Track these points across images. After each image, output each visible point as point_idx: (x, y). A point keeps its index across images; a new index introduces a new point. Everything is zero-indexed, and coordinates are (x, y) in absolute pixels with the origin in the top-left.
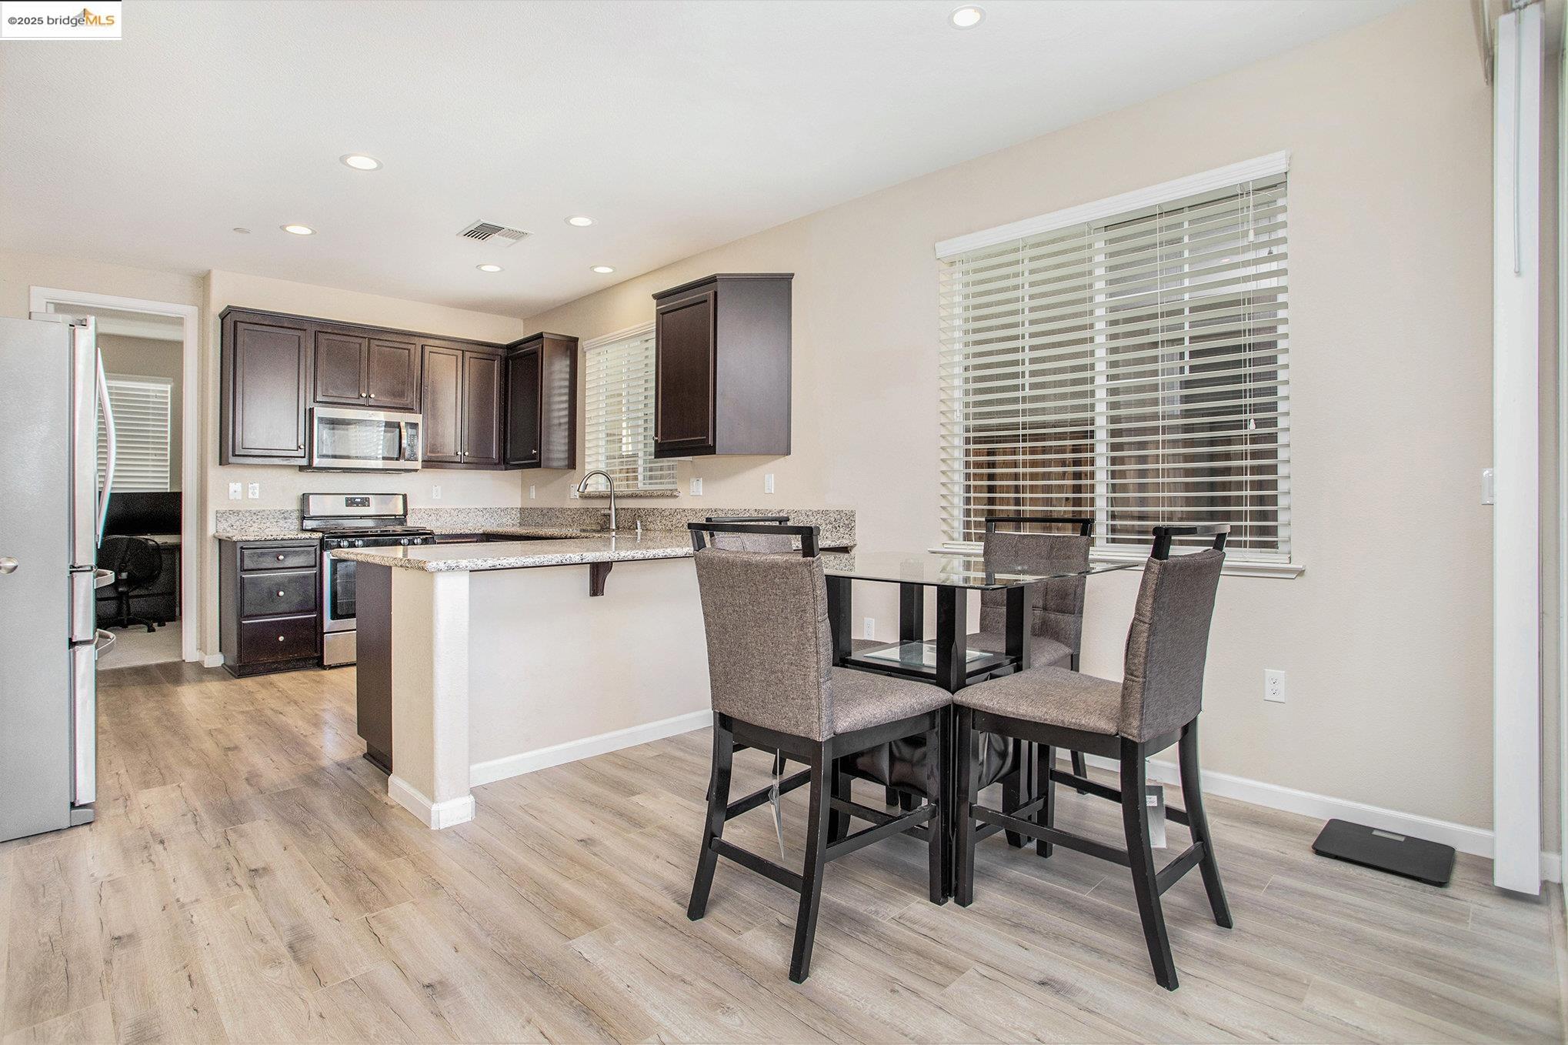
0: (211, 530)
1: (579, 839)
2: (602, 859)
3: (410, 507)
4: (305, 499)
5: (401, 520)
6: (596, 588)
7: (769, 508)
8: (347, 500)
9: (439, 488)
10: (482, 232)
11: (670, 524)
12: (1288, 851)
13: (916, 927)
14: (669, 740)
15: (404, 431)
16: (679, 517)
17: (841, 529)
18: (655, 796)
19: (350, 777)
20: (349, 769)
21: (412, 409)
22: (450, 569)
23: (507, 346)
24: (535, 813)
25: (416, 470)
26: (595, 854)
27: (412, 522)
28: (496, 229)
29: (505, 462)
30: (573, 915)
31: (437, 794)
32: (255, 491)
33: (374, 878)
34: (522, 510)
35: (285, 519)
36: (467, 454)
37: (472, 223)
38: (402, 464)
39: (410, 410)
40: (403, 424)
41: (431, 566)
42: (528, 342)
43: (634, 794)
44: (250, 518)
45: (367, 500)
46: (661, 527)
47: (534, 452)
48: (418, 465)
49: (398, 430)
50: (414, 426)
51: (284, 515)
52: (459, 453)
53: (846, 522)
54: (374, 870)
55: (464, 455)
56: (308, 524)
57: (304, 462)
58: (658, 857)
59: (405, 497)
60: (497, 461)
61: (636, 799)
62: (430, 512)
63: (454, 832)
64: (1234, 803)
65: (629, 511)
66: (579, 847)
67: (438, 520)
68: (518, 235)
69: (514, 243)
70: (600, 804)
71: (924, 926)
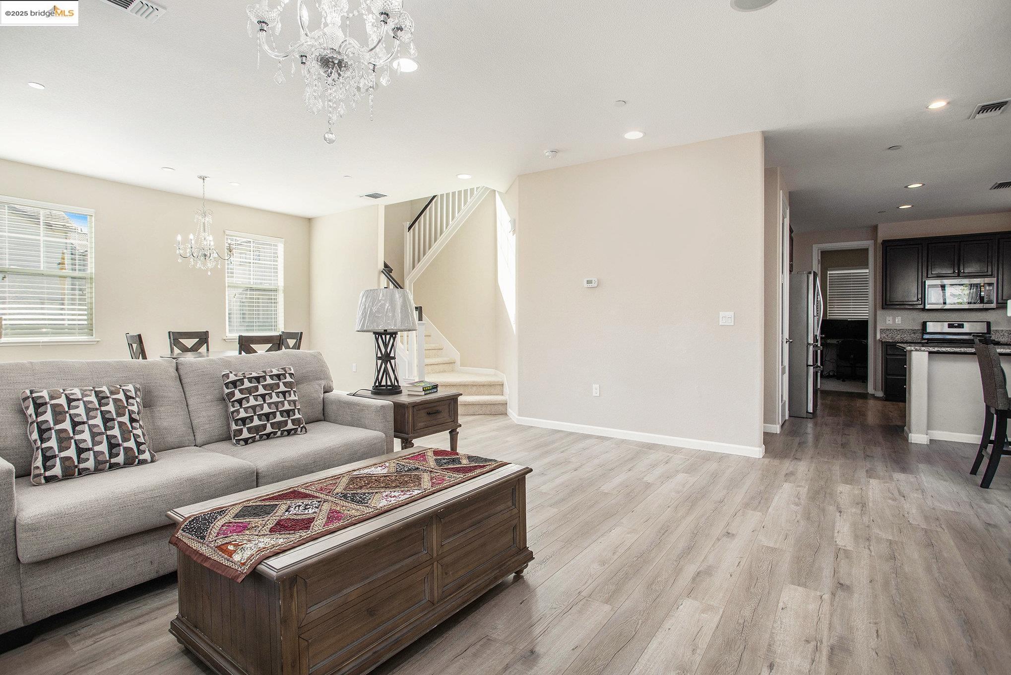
0: (878, 337)
4: (924, 324)
8: (949, 325)
15: (982, 288)
21: (990, 275)
25: (993, 308)
32: (898, 320)
35: (914, 333)
38: (983, 305)
39: (988, 276)
40: (981, 284)
44: (896, 333)
45: (962, 325)
48: (994, 306)
49: (979, 287)
50: (990, 284)
51: (914, 332)
56: (926, 336)
57: (922, 307)
59: (988, 322)
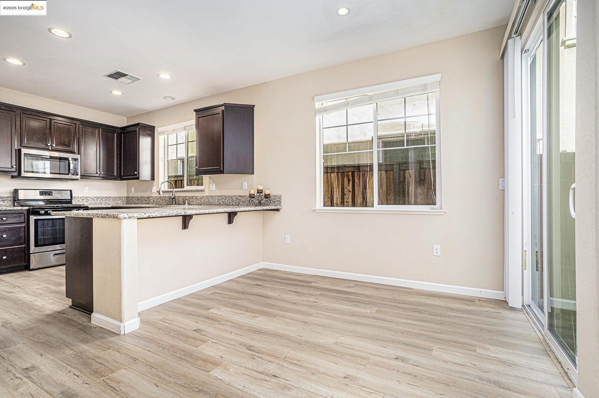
1: (194, 330)
2: (208, 337)
3: (73, 196)
4: (16, 191)
5: (70, 202)
6: (185, 226)
7: (245, 195)
8: (40, 192)
9: (88, 188)
10: (117, 75)
11: (200, 202)
12: (448, 304)
13: (344, 345)
14: (214, 287)
15: (71, 162)
16: (205, 199)
17: (276, 202)
18: (218, 309)
19: (65, 317)
20: (63, 314)
21: (75, 152)
22: (130, 218)
23: (120, 128)
24: (168, 322)
25: (77, 180)
26: (204, 335)
27: (75, 202)
28: (124, 75)
29: (121, 177)
30: (205, 361)
31: (123, 318)
33: (100, 361)
34: (127, 198)
35: (5, 201)
36: (102, 173)
37: (113, 71)
38: (70, 176)
39: (72, 152)
40: (70, 159)
41: (121, 216)
42: (132, 126)
43: (209, 309)
45: (51, 192)
46: (196, 203)
47: (136, 173)
48: (78, 177)
49: (68, 161)
50: (76, 160)
51: (4, 199)
52: (99, 173)
53: (278, 199)
54: (98, 357)
55: (101, 173)
56: (19, 203)
57: (16, 174)
58: (231, 333)
59: (71, 191)
60: (117, 177)
61: (211, 311)
62: (83, 198)
63: (133, 335)
64: (424, 291)
65: (181, 197)
66: (195, 333)
67: (87, 202)
68: (135, 79)
69: (131, 83)
70: (196, 315)
71: (347, 344)
